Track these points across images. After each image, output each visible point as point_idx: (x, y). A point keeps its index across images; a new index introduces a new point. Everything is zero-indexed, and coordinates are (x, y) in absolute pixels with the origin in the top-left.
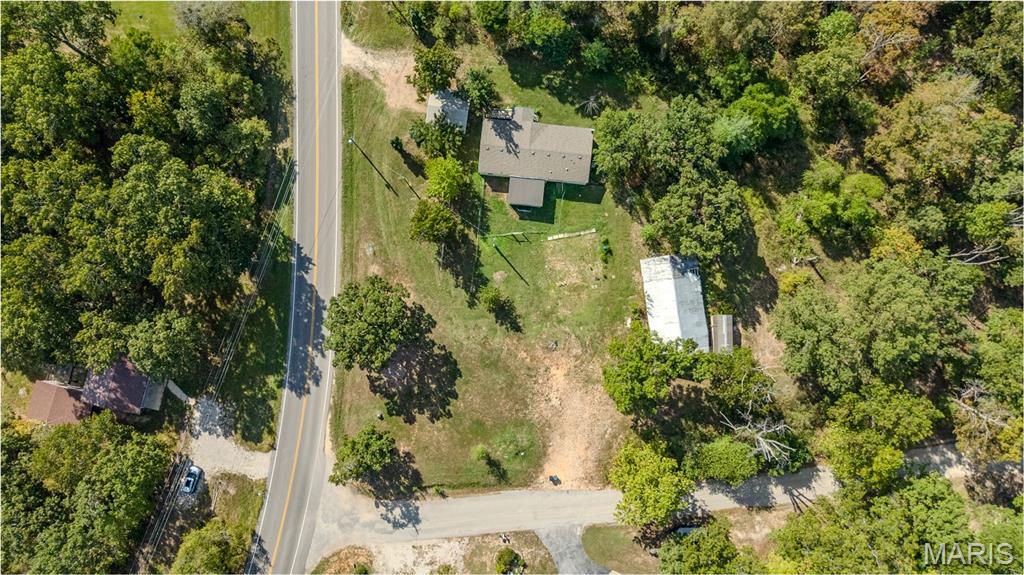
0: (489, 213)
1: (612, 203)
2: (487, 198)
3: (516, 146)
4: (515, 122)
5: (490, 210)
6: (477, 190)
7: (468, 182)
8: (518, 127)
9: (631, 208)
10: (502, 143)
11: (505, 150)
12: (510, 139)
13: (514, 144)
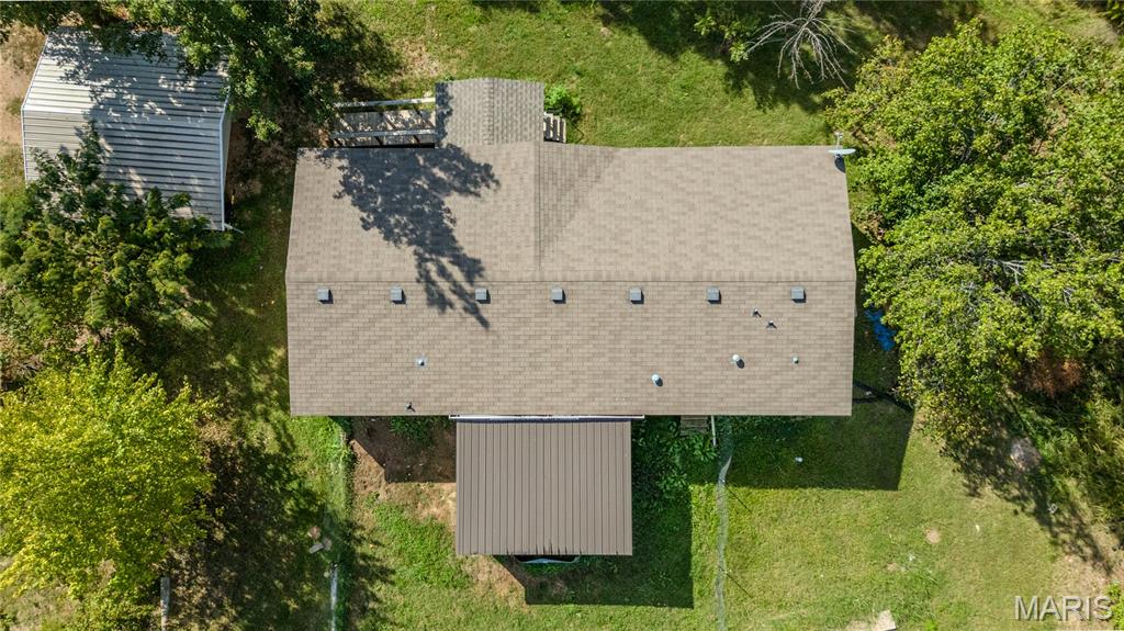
0: (379, 589)
1: (948, 475)
2: (367, 517)
3: (473, 269)
4: (456, 153)
5: (384, 574)
6: (313, 483)
7: (272, 448)
8: (473, 176)
9: (1039, 490)
10: (399, 261)
11: (418, 296)
12: (435, 239)
13: (460, 260)
